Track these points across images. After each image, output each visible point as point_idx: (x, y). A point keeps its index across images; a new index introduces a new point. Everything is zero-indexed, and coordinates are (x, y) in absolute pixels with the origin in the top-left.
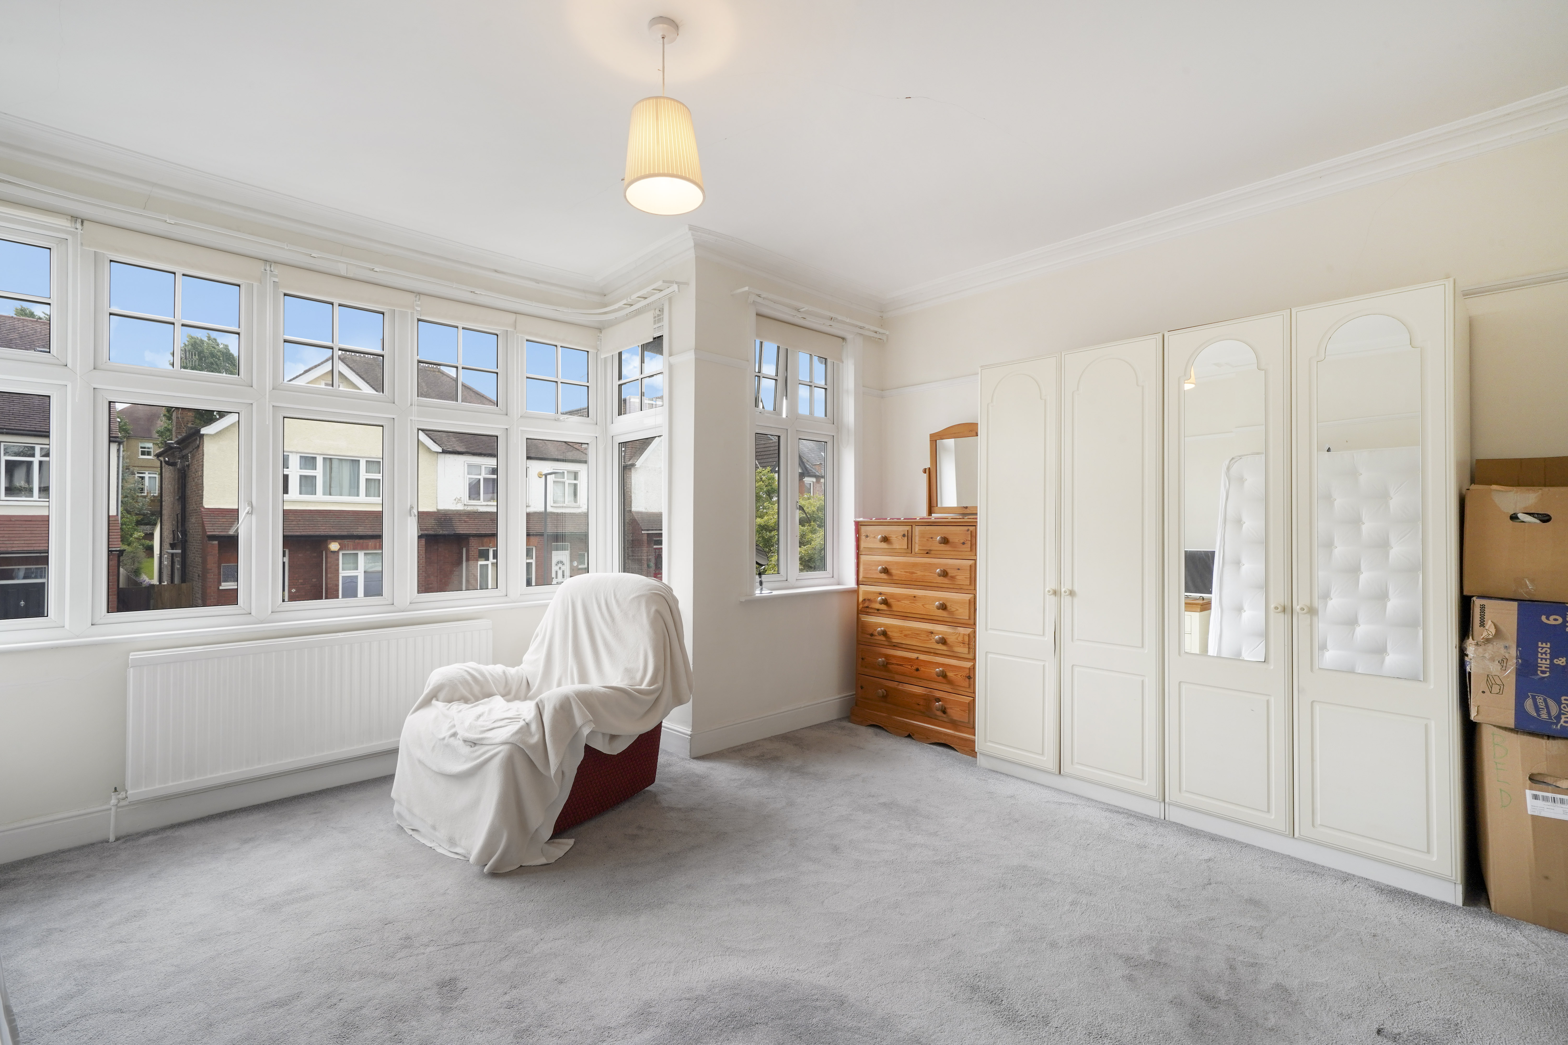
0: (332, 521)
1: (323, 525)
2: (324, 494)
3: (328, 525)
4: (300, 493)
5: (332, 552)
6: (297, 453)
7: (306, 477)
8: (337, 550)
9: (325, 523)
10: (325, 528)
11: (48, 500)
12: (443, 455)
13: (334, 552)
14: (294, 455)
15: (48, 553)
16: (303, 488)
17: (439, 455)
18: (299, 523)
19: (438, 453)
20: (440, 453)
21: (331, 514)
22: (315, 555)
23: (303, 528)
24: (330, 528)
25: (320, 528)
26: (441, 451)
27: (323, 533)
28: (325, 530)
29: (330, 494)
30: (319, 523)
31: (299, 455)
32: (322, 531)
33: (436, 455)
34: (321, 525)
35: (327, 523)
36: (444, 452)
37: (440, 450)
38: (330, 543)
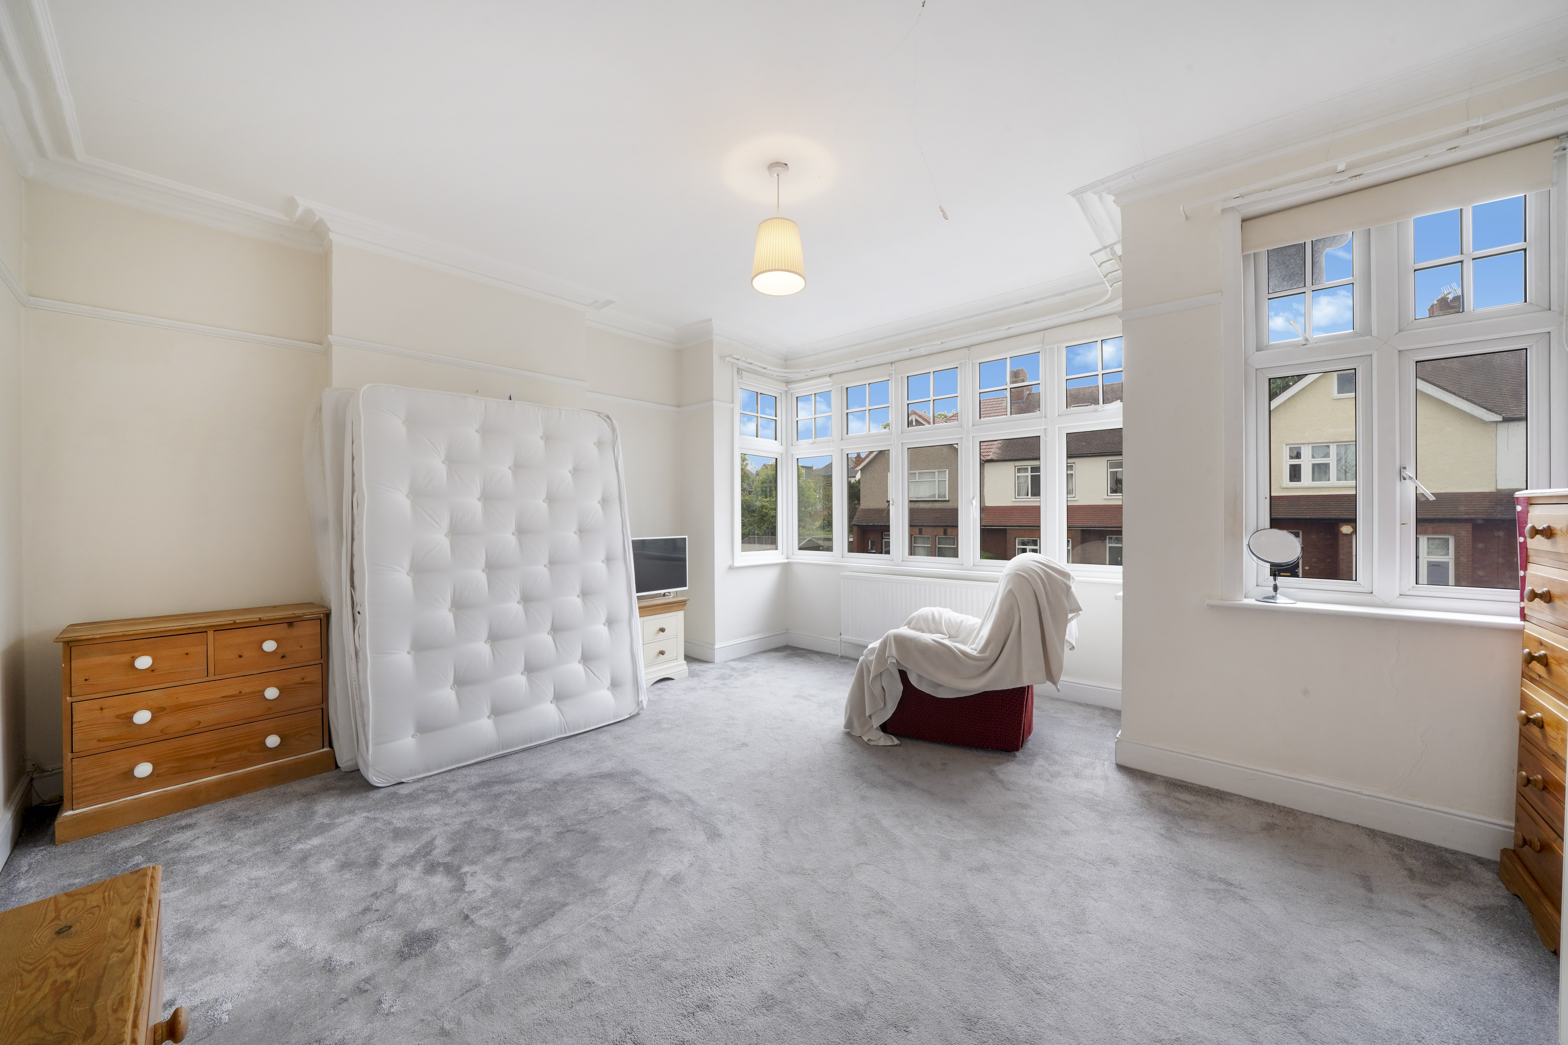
0: (1345, 505)
1: (1335, 509)
2: (1339, 479)
3: (1340, 509)
4: (1313, 480)
5: (1344, 534)
6: (1309, 444)
7: (1319, 465)
8: (1349, 533)
9: (1337, 507)
10: (1337, 511)
11: (1121, 494)
12: (1506, 425)
13: (1347, 535)
14: (1306, 446)
15: (1122, 528)
16: (1316, 475)
17: (1500, 426)
18: (1310, 507)
19: (1496, 422)
20: (1500, 422)
21: (1346, 498)
22: (1329, 537)
23: (1312, 512)
24: (1342, 511)
25: (1331, 511)
26: (1501, 420)
27: (1333, 517)
28: (1336, 514)
29: (1346, 480)
30: (1331, 507)
31: (1310, 446)
32: (1333, 514)
33: (1494, 425)
34: (1332, 509)
35: (1340, 507)
36: (1506, 420)
37: (1500, 418)
38: (1342, 526)
